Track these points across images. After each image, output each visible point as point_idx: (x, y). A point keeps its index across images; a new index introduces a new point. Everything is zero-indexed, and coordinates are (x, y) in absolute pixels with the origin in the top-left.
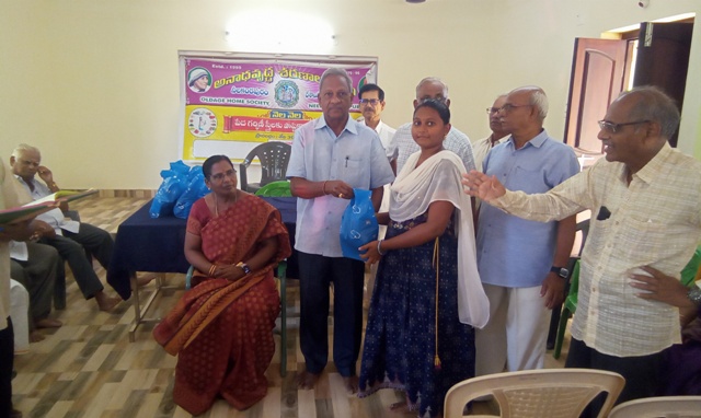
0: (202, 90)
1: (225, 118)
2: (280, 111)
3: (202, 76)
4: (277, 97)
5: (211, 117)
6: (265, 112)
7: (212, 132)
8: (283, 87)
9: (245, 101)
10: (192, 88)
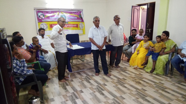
0: (42, 18)
1: (50, 25)
3: (41, 15)
5: (46, 25)
7: (47, 29)
8: (62, 16)
9: (54, 20)
10: (39, 18)
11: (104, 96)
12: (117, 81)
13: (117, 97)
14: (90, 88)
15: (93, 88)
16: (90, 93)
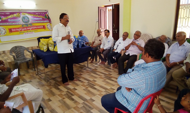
1: (9, 29)
2: (25, 25)
4: (23, 21)
6: (20, 26)
8: (24, 18)
9: (14, 23)
11: (73, 101)
12: (87, 84)
13: (87, 100)
14: (59, 95)
15: (62, 95)
16: (59, 101)
